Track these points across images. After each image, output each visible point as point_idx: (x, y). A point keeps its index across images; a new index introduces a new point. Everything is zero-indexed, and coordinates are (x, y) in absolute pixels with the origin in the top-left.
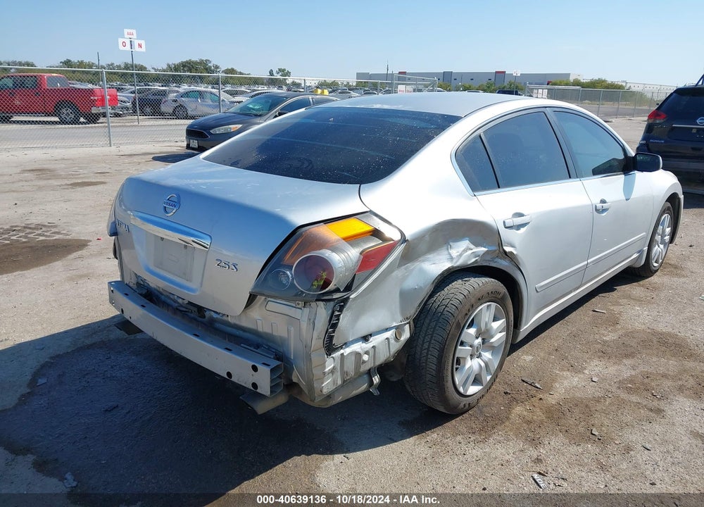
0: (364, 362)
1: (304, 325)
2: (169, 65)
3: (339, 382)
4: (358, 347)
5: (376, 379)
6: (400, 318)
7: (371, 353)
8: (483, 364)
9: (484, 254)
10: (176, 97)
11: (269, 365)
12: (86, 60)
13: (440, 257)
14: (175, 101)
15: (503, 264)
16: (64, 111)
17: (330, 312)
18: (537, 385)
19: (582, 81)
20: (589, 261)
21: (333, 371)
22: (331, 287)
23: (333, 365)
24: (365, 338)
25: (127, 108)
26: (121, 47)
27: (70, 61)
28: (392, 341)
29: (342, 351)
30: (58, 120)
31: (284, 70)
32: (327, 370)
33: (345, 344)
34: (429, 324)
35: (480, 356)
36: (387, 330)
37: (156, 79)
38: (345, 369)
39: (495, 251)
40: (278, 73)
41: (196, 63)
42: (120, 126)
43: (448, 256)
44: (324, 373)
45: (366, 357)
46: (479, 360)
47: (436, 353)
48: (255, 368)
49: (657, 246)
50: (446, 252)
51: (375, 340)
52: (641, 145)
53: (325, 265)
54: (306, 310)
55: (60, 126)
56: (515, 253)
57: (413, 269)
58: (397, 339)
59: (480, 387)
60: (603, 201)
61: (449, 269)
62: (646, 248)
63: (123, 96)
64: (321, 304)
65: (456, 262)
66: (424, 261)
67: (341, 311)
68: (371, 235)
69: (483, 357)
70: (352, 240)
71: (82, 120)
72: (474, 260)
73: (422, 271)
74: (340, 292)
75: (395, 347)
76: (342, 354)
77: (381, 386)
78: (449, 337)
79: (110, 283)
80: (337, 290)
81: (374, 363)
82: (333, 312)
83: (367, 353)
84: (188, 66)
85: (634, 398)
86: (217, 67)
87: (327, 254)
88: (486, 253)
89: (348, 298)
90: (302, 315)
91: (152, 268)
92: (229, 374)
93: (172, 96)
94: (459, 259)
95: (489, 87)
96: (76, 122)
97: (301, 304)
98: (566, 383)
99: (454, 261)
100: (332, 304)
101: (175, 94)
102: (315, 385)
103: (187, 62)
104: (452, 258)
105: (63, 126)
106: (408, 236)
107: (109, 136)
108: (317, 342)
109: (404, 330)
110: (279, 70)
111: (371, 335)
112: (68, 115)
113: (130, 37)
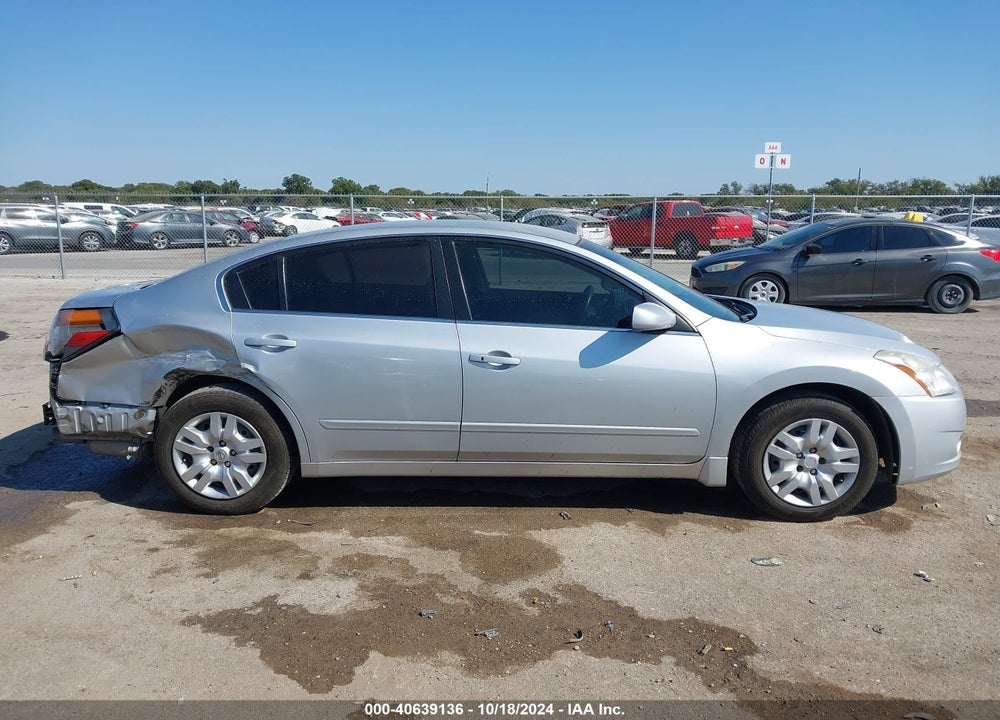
0: (99, 423)
3: (78, 431)
4: (94, 410)
5: (134, 449)
7: (108, 419)
16: (682, 243)
20: (465, 424)
21: (67, 418)
23: (65, 414)
24: (103, 405)
26: (758, 165)
28: (131, 417)
29: (78, 407)
32: (59, 414)
33: (76, 402)
38: (83, 422)
45: (100, 420)
51: (113, 410)
58: (136, 417)
61: (182, 370)
65: (188, 365)
67: (59, 372)
68: (100, 324)
76: (78, 409)
83: (102, 417)
89: (61, 363)
112: (685, 248)
113: (773, 151)
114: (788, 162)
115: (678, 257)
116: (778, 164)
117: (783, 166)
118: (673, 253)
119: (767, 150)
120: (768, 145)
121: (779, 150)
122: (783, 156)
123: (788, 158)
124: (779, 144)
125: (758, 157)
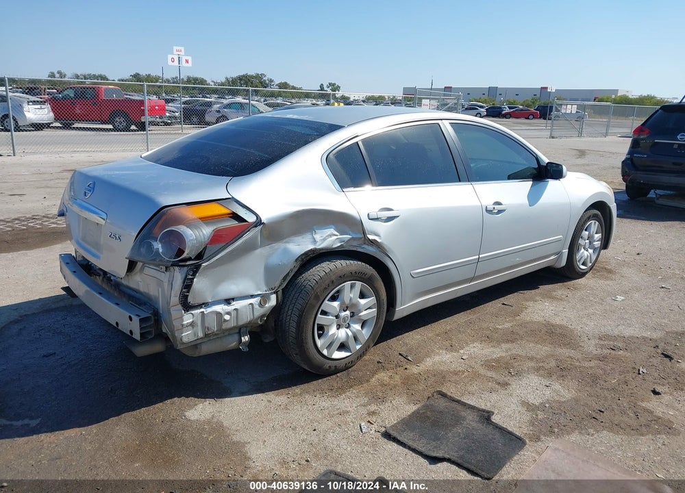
0: (225, 321)
1: (166, 285)
2: (227, 79)
3: (201, 335)
4: (219, 308)
5: (246, 339)
6: (265, 288)
7: (234, 314)
8: (350, 334)
9: (349, 240)
10: (219, 108)
11: (139, 316)
12: (153, 74)
13: (304, 240)
14: (218, 112)
15: (370, 250)
16: (117, 119)
17: (184, 275)
18: (409, 358)
19: (630, 97)
20: (481, 256)
21: (192, 324)
22: (185, 255)
23: (191, 320)
24: (228, 301)
25: (175, 118)
26: (170, 63)
27: (138, 74)
28: (256, 307)
29: (202, 310)
30: (112, 127)
31: (334, 85)
32: (185, 323)
33: (203, 304)
34: (294, 295)
35: (348, 327)
36: (252, 296)
37: (215, 91)
38: (207, 325)
39: (361, 238)
40: (328, 87)
41: (252, 77)
42: (165, 134)
43: (312, 240)
44: (183, 325)
45: (227, 317)
46: (348, 331)
47: (296, 319)
48: (131, 319)
49: (583, 250)
50: (310, 236)
51: (236, 305)
52: (627, 159)
53: (180, 237)
54: (168, 273)
55: (113, 133)
56: (379, 240)
57: (277, 249)
58: (261, 305)
59: (348, 354)
60: (498, 203)
61: (312, 251)
62: (566, 251)
63: (174, 107)
64: (177, 268)
65: (320, 245)
66: (288, 242)
67: (194, 275)
68: (230, 217)
69: (351, 328)
70: (207, 220)
71: (133, 127)
72: (339, 244)
73: (286, 251)
74: (193, 260)
75: (259, 311)
76: (203, 312)
77: (250, 344)
78: (308, 305)
79: (60, 255)
80: (190, 259)
81: (237, 323)
82: (186, 276)
83: (228, 313)
84: (245, 80)
85: (489, 374)
86: (271, 81)
87: (182, 229)
88: (351, 239)
89: (200, 265)
90: (164, 277)
91: (80, 241)
92: (117, 324)
93: (216, 107)
94: (322, 243)
95: (533, 103)
96: (127, 129)
97: (164, 268)
98: (437, 358)
99: (318, 244)
100: (186, 269)
101: (218, 106)
102: (176, 335)
103: (243, 76)
104: (315, 241)
105: (116, 133)
106: (264, 220)
107: (147, 142)
108: (175, 299)
109: (269, 299)
110: (330, 84)
111: (233, 299)
112: (121, 123)
113: (179, 53)
114: (190, 62)
115: (115, 129)
116: (183, 63)
117: (187, 65)
118: (110, 127)
119: (175, 52)
120: (175, 48)
121: (183, 53)
122: (187, 58)
123: (189, 58)
124: (182, 49)
125: (170, 57)
